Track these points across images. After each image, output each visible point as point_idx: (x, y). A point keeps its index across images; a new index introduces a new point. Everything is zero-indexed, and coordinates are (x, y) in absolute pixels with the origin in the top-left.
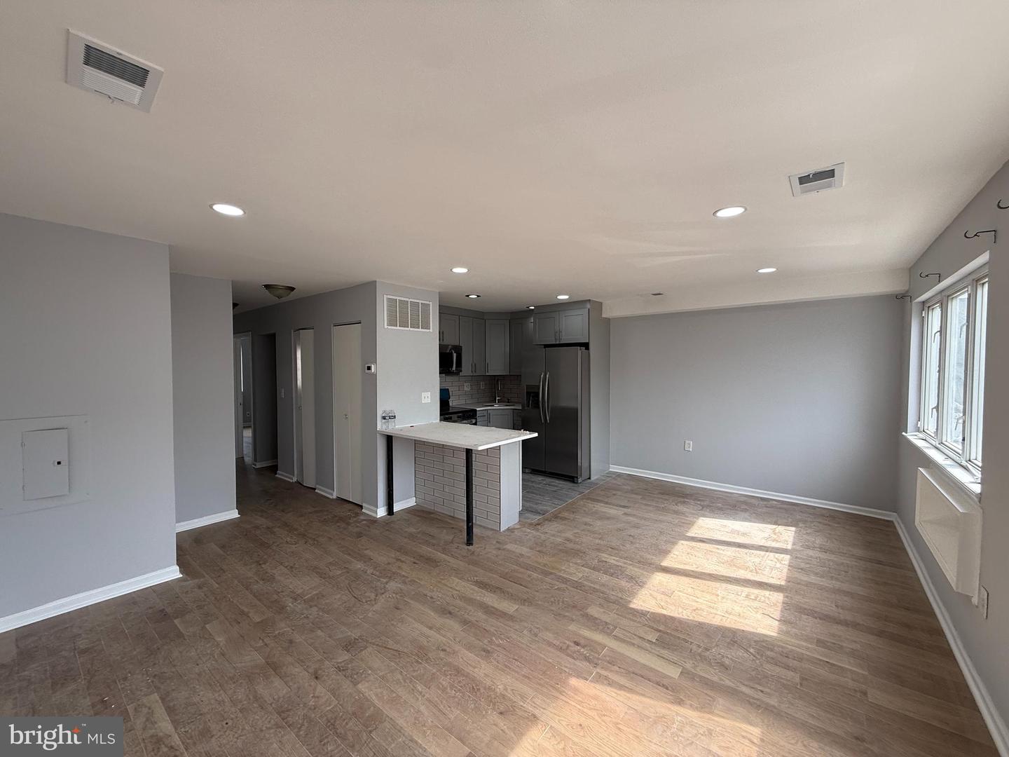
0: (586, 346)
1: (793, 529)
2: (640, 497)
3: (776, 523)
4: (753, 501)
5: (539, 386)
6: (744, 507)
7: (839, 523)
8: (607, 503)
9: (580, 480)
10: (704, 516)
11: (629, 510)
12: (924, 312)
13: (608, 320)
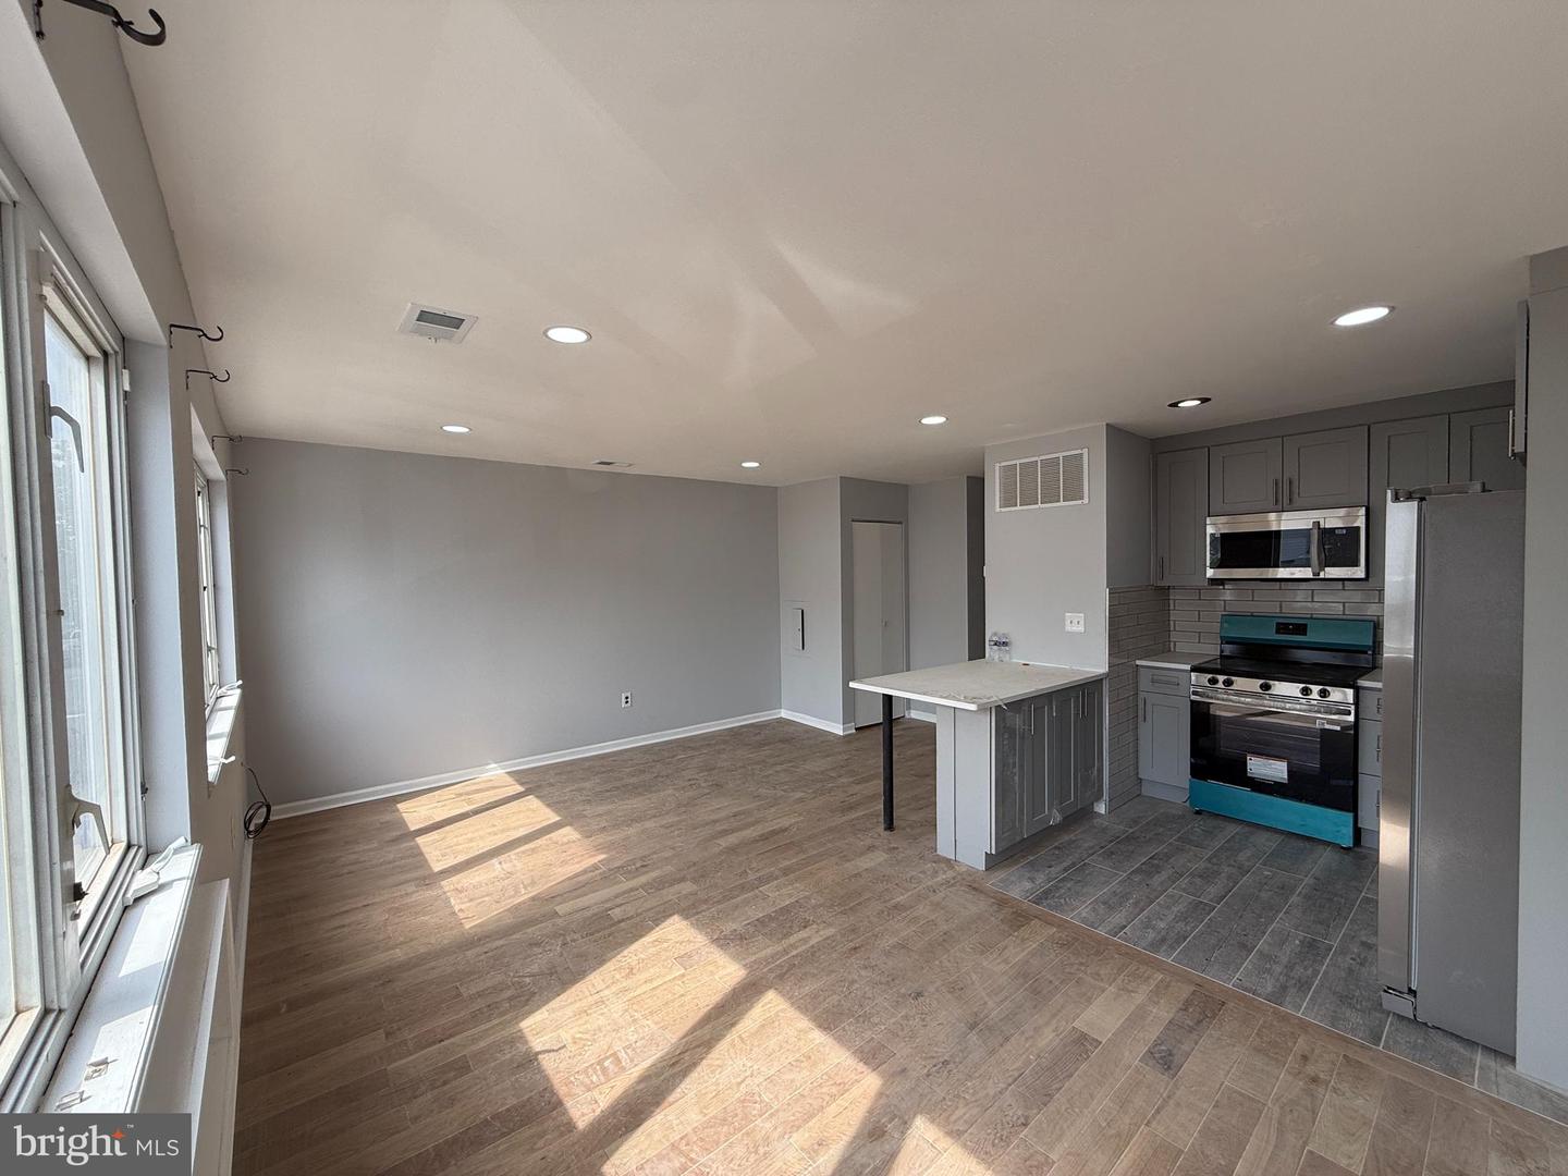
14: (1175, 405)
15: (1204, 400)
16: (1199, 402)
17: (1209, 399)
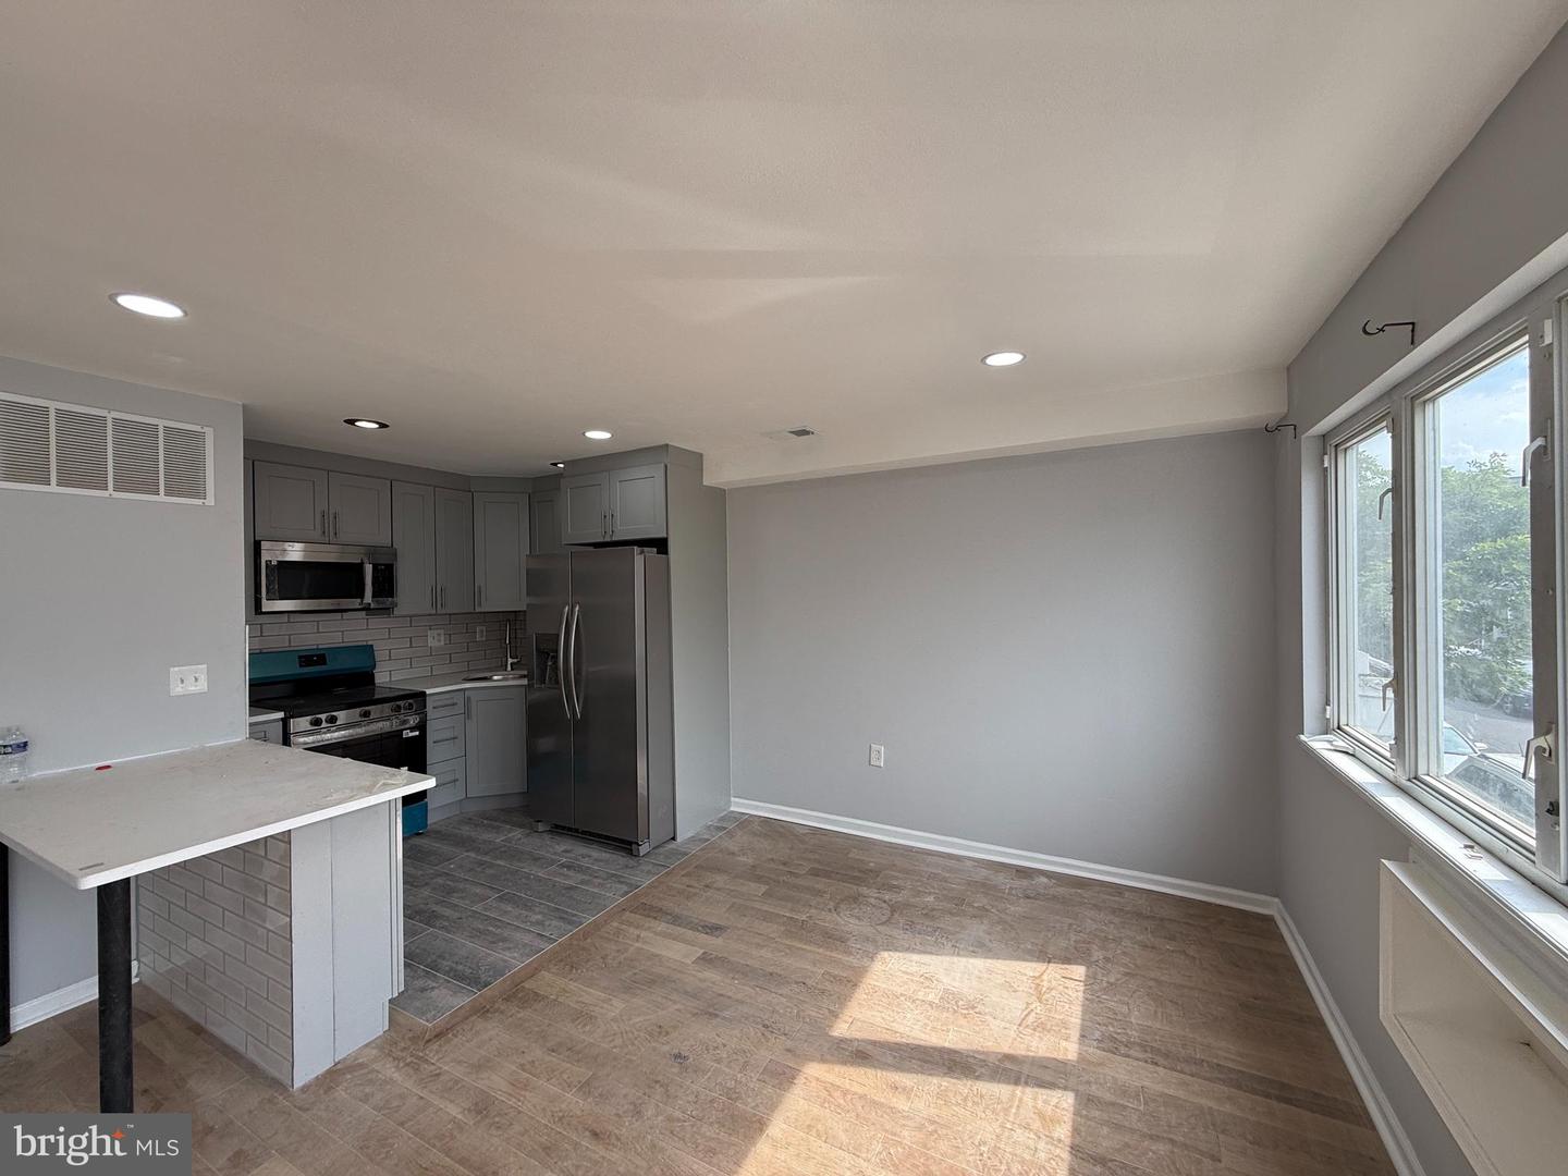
0: (661, 545)
1: (1079, 971)
2: (764, 888)
3: (1044, 956)
4: (1001, 879)
5: (558, 636)
6: (981, 901)
7: (1172, 938)
8: (676, 920)
9: (643, 849)
10: (891, 946)
11: (719, 941)
12: (1326, 458)
13: (719, 496)
14: (351, 422)
15: (382, 426)
16: (377, 426)
17: (387, 426)
